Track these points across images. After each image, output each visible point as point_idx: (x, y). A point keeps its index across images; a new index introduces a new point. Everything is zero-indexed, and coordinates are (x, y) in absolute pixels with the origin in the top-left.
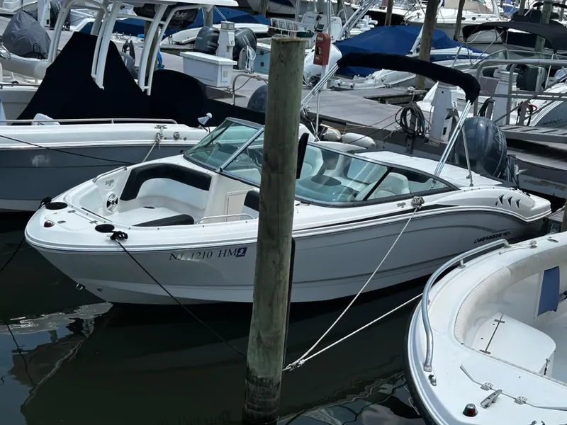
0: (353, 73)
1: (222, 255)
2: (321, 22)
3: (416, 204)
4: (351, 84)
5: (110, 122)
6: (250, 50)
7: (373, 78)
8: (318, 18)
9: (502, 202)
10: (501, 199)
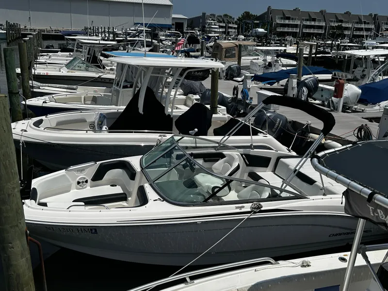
0: (368, 102)
1: (80, 231)
2: (364, 73)
3: (252, 208)
4: (363, 109)
5: (132, 132)
6: (305, 89)
7: (379, 105)
8: (363, 71)
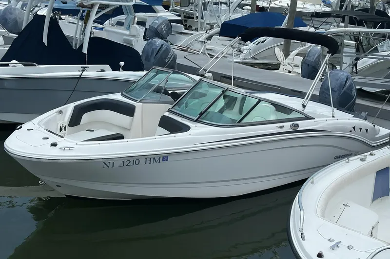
1: (148, 162)
9: (355, 130)
10: (354, 128)
